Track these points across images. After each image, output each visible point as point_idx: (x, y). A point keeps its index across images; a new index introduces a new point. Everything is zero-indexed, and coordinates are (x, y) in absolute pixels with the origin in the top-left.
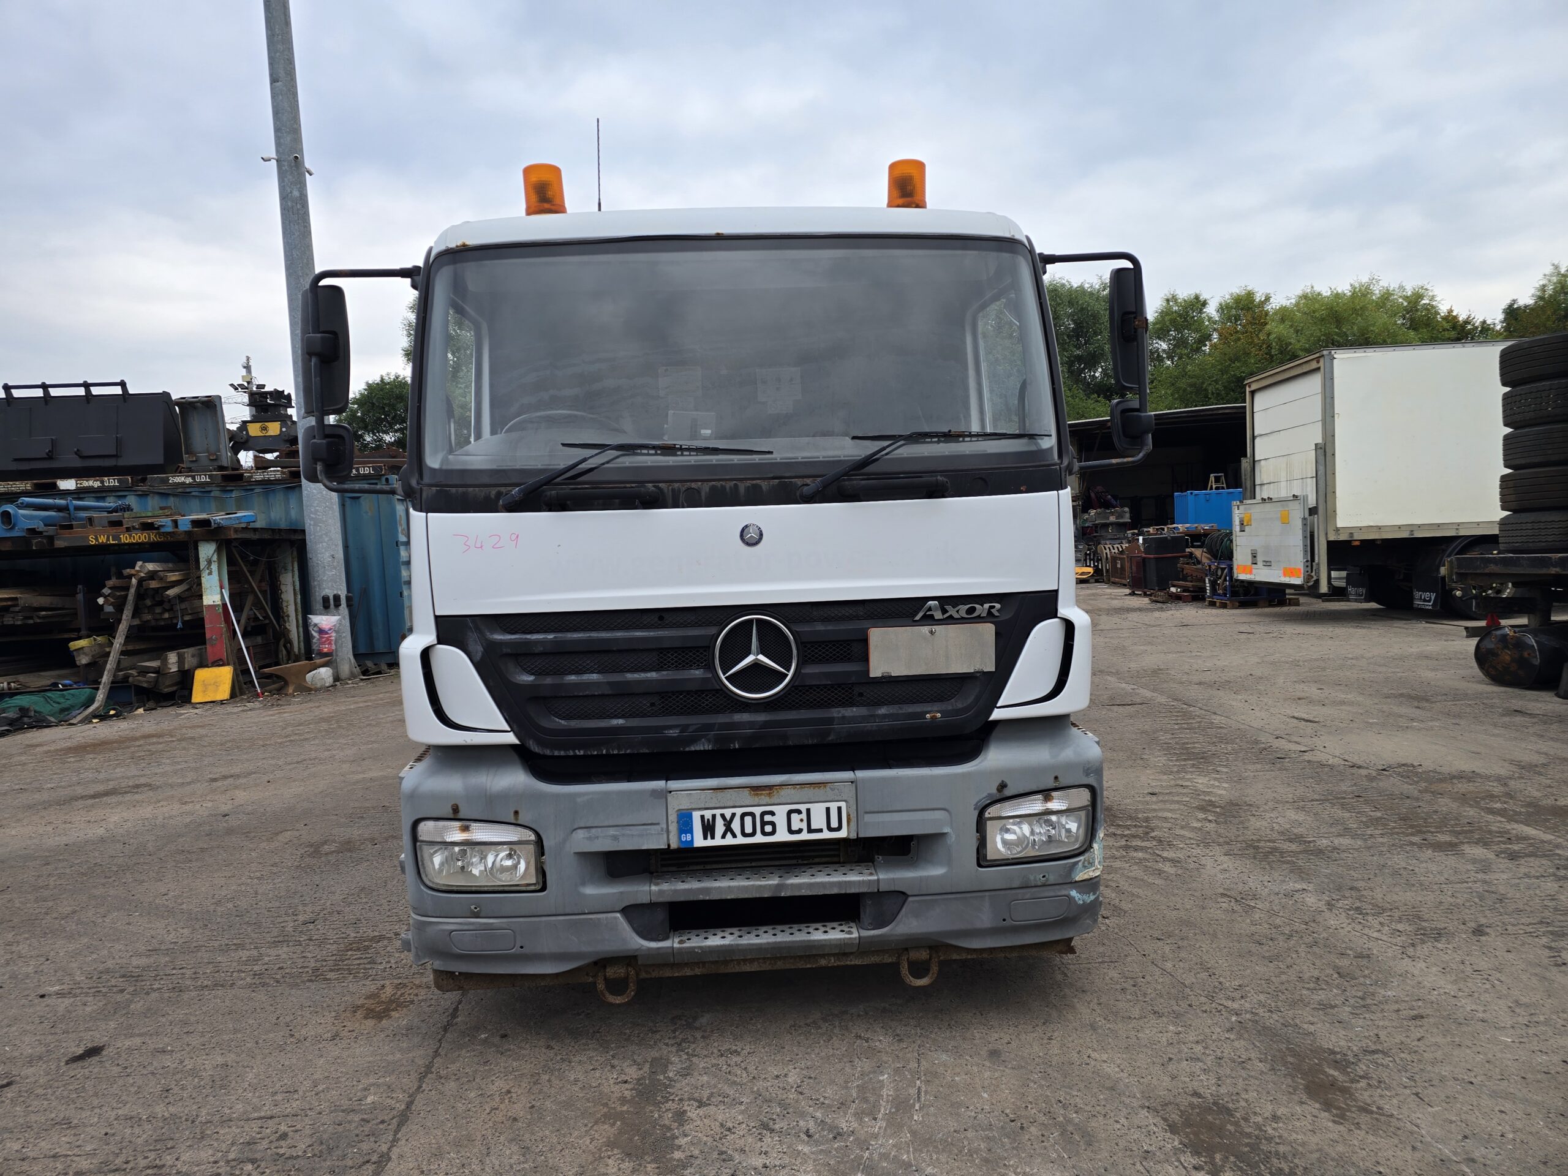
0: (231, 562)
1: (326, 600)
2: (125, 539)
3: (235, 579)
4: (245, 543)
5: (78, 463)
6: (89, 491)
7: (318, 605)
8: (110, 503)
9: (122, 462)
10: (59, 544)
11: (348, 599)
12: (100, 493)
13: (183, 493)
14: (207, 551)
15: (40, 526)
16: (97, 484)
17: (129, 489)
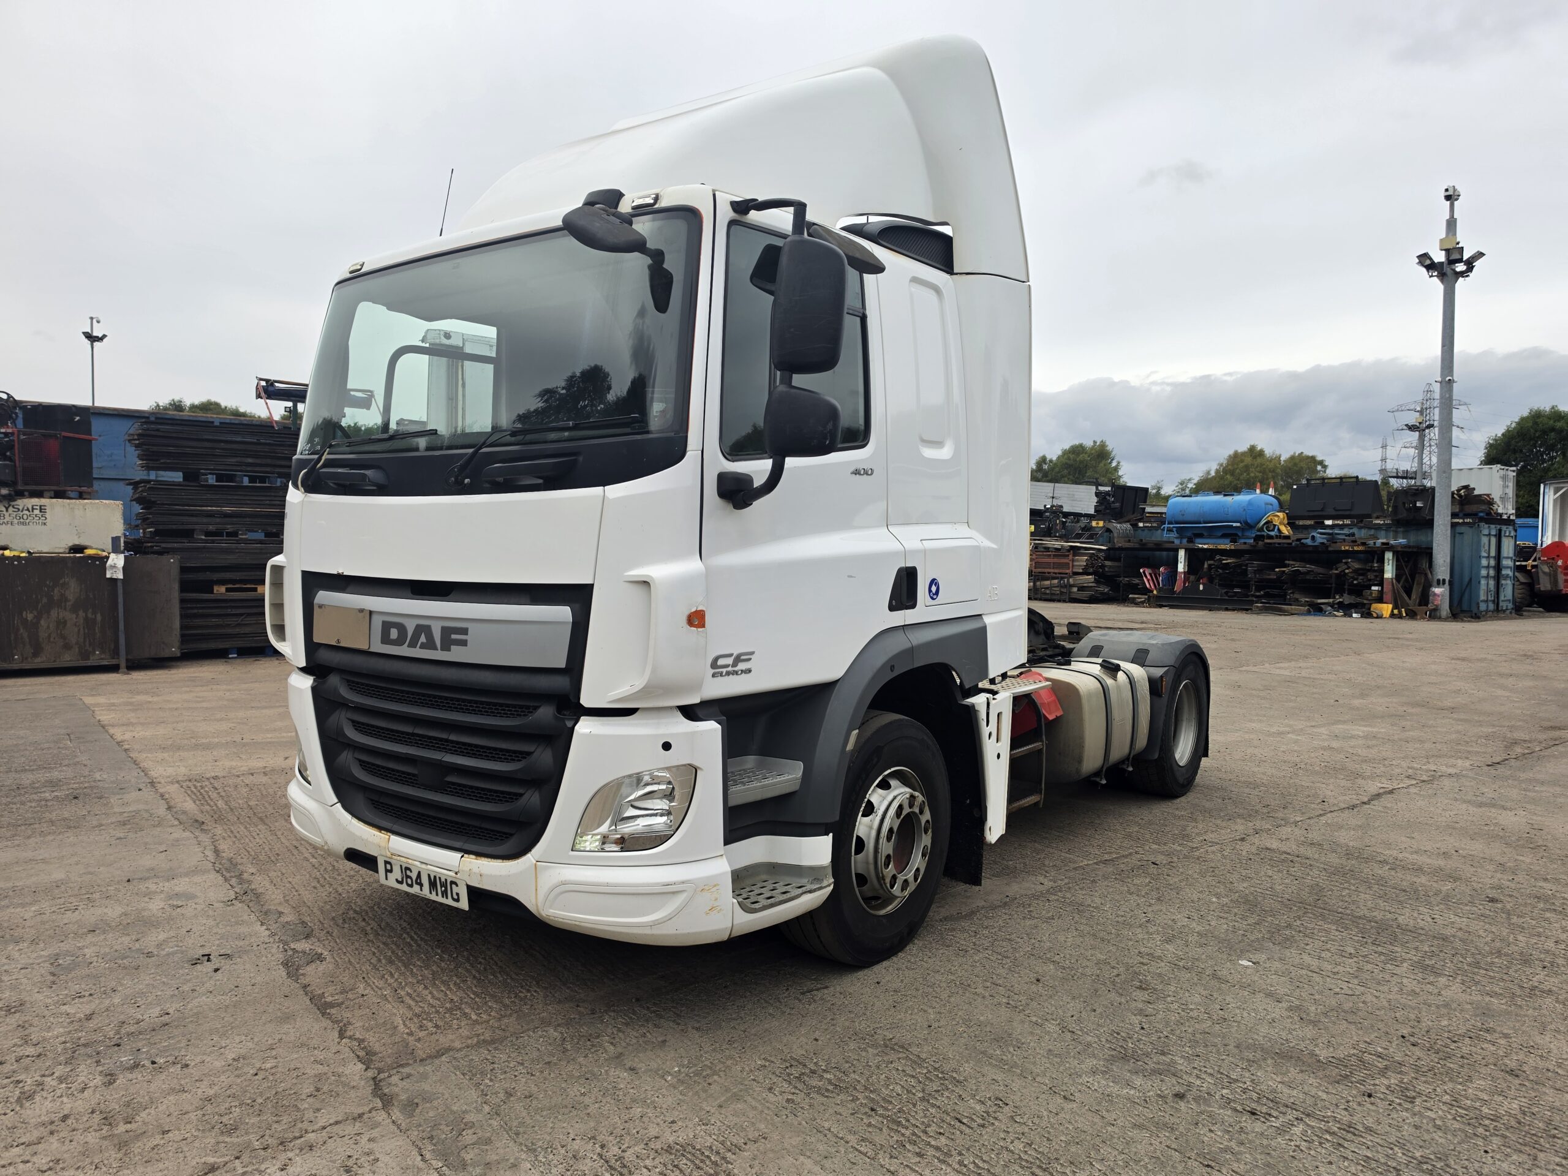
0: (1398, 561)
1: (1438, 581)
2: (1356, 548)
3: (1399, 568)
4: (1404, 552)
5: (1334, 513)
6: (1338, 525)
7: (1435, 583)
8: (1346, 531)
9: (1352, 513)
10: (1330, 549)
11: (1450, 581)
12: (1341, 527)
13: (1378, 527)
14: (1389, 555)
15: (1325, 541)
16: (1341, 523)
17: (1355, 525)
